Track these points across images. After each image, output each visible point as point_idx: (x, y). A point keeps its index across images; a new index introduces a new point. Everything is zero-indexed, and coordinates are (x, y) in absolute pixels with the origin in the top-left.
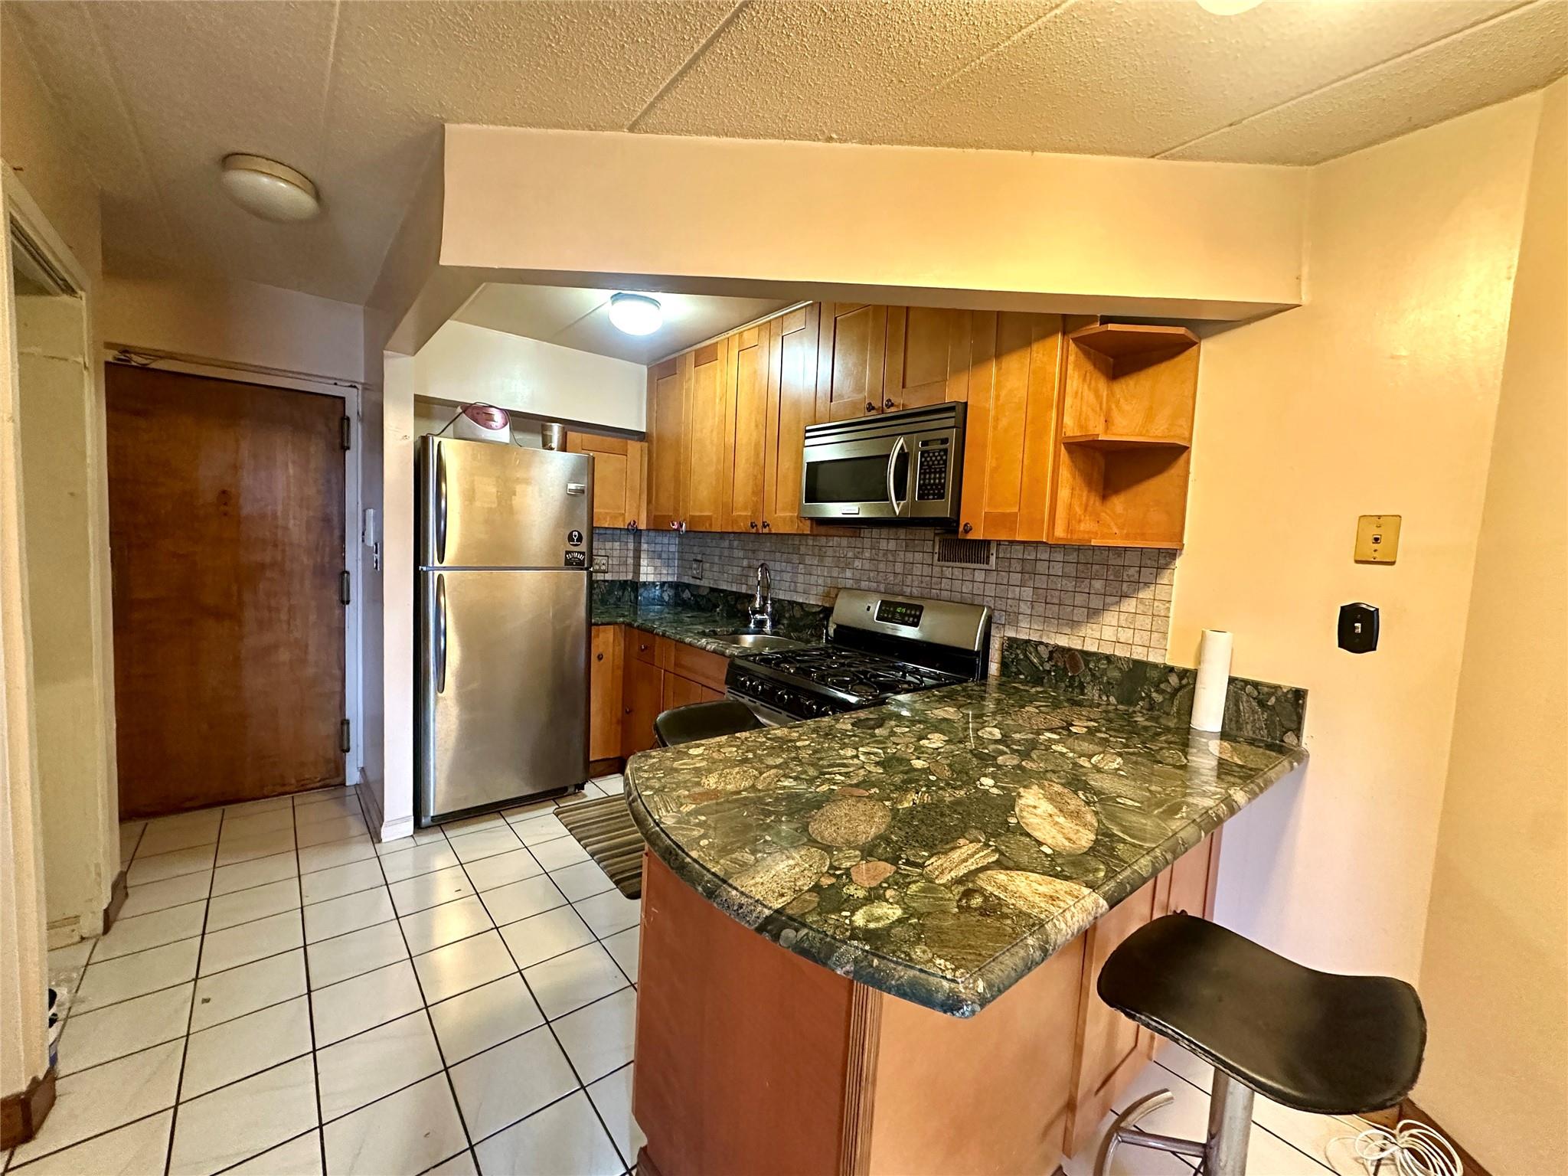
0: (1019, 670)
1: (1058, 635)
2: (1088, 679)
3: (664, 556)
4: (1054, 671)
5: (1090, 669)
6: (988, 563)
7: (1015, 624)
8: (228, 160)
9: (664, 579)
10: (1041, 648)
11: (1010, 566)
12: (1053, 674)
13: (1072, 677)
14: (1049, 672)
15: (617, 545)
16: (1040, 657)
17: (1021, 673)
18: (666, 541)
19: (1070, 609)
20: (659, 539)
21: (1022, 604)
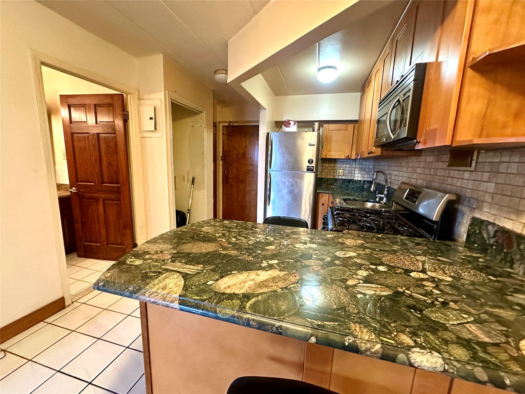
0: (475, 241)
1: (506, 220)
2: (518, 257)
3: (366, 170)
4: (495, 246)
5: (520, 250)
6: (470, 166)
7: (480, 208)
8: (216, 72)
9: (366, 179)
10: (490, 227)
11: (484, 168)
12: (494, 247)
13: (506, 253)
14: (492, 245)
15: (348, 166)
16: (488, 234)
17: (476, 243)
18: (368, 163)
19: (517, 200)
20: (364, 163)
21: (487, 195)
